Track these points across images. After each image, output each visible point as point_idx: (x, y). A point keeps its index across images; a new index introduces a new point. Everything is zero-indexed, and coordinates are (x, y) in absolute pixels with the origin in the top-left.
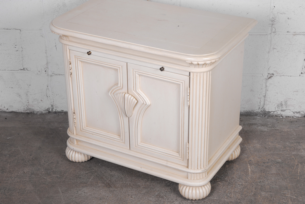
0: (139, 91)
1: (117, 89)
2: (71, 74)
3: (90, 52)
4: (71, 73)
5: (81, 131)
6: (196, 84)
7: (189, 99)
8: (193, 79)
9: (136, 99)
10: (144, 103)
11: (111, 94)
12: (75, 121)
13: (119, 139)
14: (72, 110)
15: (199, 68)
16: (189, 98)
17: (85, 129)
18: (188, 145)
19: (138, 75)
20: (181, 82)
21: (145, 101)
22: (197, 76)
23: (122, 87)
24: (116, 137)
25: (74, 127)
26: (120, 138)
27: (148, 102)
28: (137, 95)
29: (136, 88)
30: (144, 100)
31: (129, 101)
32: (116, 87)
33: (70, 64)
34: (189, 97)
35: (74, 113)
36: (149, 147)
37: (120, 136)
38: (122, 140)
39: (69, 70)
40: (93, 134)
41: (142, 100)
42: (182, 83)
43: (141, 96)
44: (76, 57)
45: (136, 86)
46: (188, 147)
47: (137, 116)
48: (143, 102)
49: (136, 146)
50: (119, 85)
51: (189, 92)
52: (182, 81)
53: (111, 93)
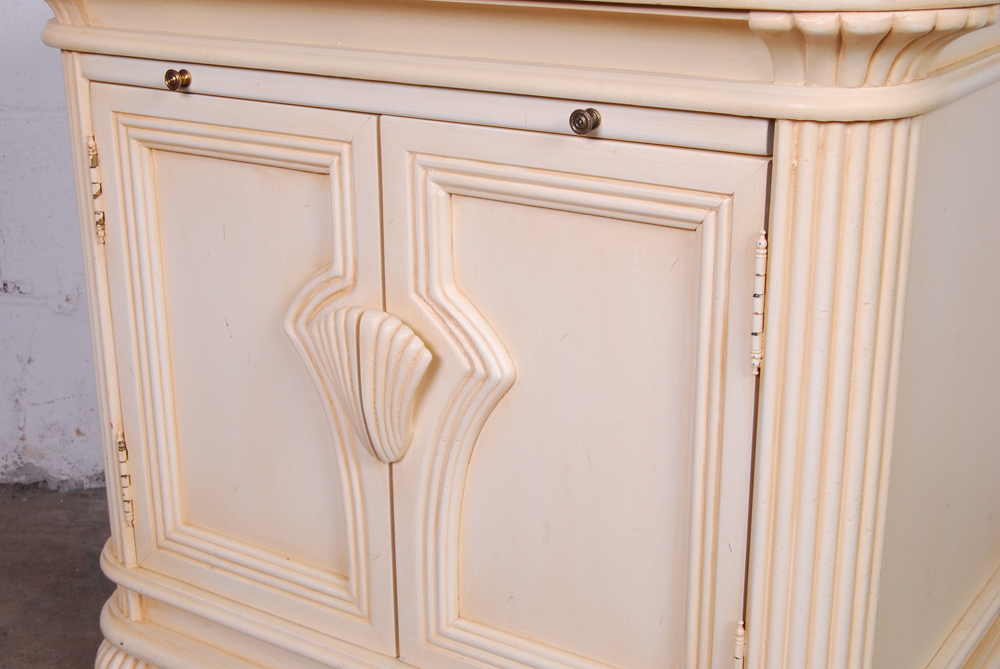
0: (448, 293)
1: (329, 291)
2: (102, 223)
3: (183, 72)
4: (99, 217)
5: (159, 547)
6: (817, 207)
7: (758, 320)
8: (795, 171)
9: (428, 346)
10: (473, 371)
11: (296, 329)
12: (126, 491)
13: (344, 594)
14: (114, 430)
15: (838, 82)
16: (759, 310)
17: (175, 536)
18: (740, 641)
19: (442, 194)
20: (711, 208)
21: (481, 358)
22: (822, 147)
23: (355, 279)
24: (328, 582)
25: (124, 524)
26: (348, 589)
27: (502, 365)
28: (437, 324)
29: (428, 276)
30: (477, 351)
31: (383, 352)
32: (323, 277)
33: (95, 163)
34: (759, 302)
35: (123, 447)
36: (501, 648)
37: (347, 578)
38: (358, 604)
39: (90, 198)
40: (212, 566)
41: (466, 354)
42: (716, 209)
43: (458, 325)
44: (123, 119)
45: (428, 266)
46: (739, 654)
47: (435, 454)
48: (468, 366)
49: (428, 640)
50: (338, 268)
51: (761, 271)
52: (715, 200)
53: (296, 321)
